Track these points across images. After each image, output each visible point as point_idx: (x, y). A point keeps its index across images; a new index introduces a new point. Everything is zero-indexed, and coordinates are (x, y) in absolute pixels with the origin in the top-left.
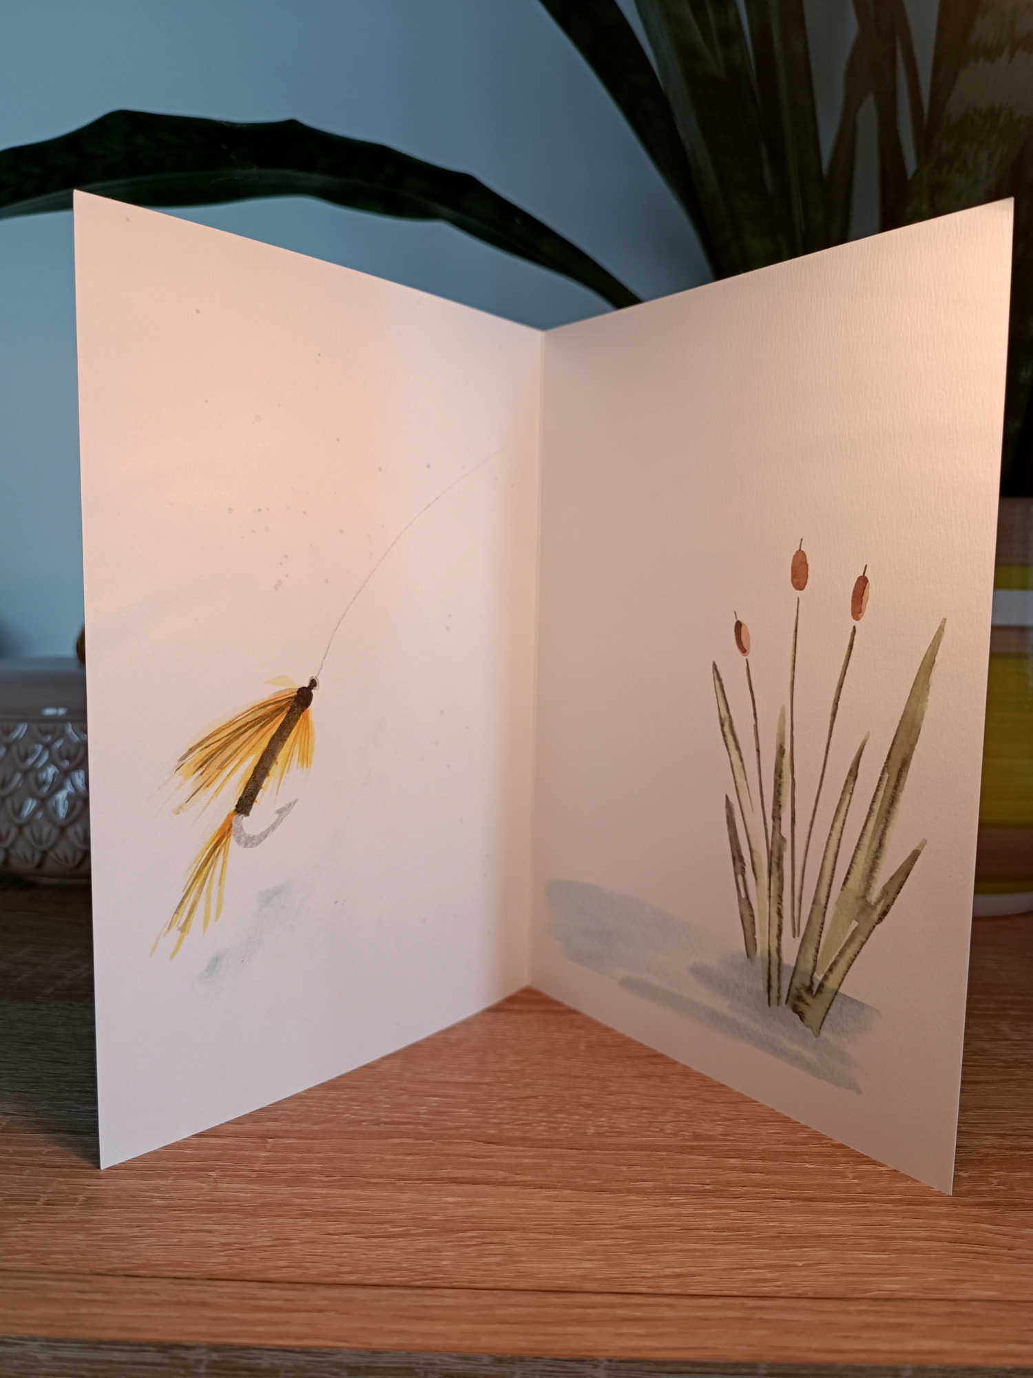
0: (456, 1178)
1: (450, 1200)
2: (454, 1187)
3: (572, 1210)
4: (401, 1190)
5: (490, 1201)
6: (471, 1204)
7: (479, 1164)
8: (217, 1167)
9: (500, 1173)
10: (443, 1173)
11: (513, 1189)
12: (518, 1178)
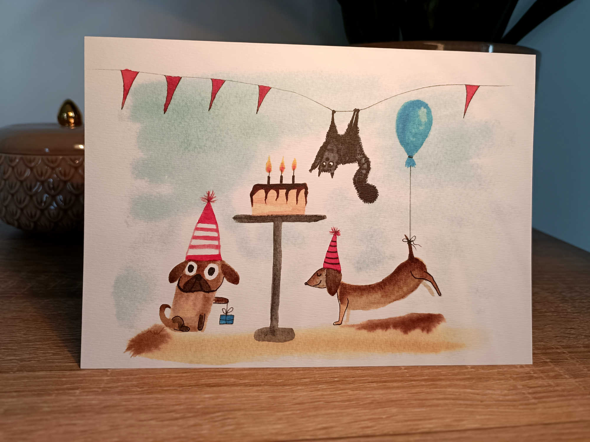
0: (210, 384)
1: (207, 396)
2: (208, 389)
3: (269, 397)
4: (180, 393)
5: (228, 395)
6: (217, 398)
7: (221, 375)
8: (80, 387)
9: (233, 379)
10: (203, 381)
11: (239, 388)
12: (241, 382)
